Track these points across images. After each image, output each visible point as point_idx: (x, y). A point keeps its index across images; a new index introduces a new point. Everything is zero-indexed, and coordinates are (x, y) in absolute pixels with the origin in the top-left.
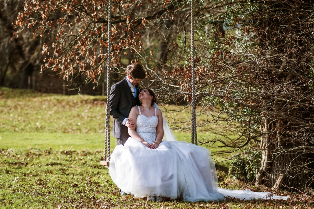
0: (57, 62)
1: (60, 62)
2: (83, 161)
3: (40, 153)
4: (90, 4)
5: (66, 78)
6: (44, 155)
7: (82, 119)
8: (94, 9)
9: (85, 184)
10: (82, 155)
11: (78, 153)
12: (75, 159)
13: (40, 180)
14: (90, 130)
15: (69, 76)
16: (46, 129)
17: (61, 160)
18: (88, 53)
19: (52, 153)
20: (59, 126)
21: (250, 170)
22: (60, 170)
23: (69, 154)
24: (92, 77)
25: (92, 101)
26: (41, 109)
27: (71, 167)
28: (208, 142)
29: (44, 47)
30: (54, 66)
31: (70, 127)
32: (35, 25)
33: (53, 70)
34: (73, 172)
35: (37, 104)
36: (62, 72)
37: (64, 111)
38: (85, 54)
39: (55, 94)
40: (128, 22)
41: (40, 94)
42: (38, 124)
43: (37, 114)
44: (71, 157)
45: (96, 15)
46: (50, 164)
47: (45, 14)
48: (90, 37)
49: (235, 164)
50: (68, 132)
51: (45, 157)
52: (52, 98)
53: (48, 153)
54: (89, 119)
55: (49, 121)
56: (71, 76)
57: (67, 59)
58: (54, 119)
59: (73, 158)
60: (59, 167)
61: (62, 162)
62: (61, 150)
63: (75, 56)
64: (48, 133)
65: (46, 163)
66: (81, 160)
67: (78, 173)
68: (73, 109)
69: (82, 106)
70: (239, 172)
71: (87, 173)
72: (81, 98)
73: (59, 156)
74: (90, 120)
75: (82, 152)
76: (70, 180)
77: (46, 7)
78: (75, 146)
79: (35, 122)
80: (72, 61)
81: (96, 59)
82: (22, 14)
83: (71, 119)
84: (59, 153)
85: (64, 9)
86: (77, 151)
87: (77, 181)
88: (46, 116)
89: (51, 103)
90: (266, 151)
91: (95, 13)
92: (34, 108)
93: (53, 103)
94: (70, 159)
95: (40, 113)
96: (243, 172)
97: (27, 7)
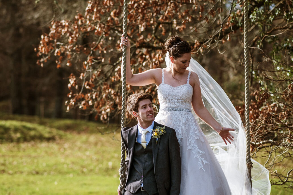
0: (88, 98)
5: (104, 118)
33: (82, 107)
77: (76, 29)
82: (46, 37)
97: (54, 29)
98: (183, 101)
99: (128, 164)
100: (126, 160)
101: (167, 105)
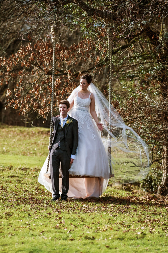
0: (17, 102)
1: (19, 103)
2: (34, 175)
3: (4, 168)
4: (42, 61)
6: (6, 170)
7: (38, 145)
8: (45, 65)
9: (33, 190)
10: (34, 171)
11: (31, 170)
12: (29, 173)
13: (2, 187)
14: (43, 154)
15: (25, 113)
16: (10, 152)
17: (18, 173)
18: (39, 96)
19: (13, 169)
20: (20, 150)
21: (155, 185)
22: (17, 180)
23: (25, 170)
24: (42, 114)
25: (47, 132)
26: (7, 137)
27: (25, 179)
28: (123, 163)
29: (8, 91)
30: (15, 105)
31: (29, 151)
32: (2, 75)
33: (14, 108)
34: (26, 182)
35: (4, 133)
36: (21, 109)
37: (25, 139)
38: (37, 97)
39: (19, 127)
40: (68, 75)
41: (7, 126)
42: (4, 148)
43: (4, 141)
44: (26, 172)
45: (47, 69)
46: (10, 176)
47: (9, 68)
48: (41, 85)
49: (145, 180)
50: (27, 155)
51: (7, 171)
52: (16, 129)
53: (9, 169)
54: (43, 145)
55: (13, 147)
56: (27, 113)
57: (24, 100)
58: (17, 145)
59: (27, 173)
60: (17, 178)
61: (19, 175)
62: (19, 167)
63: (30, 99)
64: (11, 155)
65: (8, 176)
66: (33, 174)
67: (30, 183)
68: (32, 138)
69: (38, 136)
70: (148, 186)
71: (36, 183)
72: (38, 129)
73: (17, 171)
74: (44, 147)
75: (34, 169)
76: (23, 187)
77: (10, 63)
78: (30, 165)
79: (2, 147)
80: (28, 102)
81: (45, 101)
83: (30, 146)
84: (18, 169)
85: (23, 64)
86: (31, 168)
87: (28, 188)
88: (11, 142)
89: (15, 133)
90: (166, 171)
91: (46, 67)
92: (2, 137)
93: (17, 133)
94: (25, 173)
95: (6, 140)
96: (150, 186)
98: (86, 106)
99: (54, 135)
100: (53, 133)
101: (78, 107)
